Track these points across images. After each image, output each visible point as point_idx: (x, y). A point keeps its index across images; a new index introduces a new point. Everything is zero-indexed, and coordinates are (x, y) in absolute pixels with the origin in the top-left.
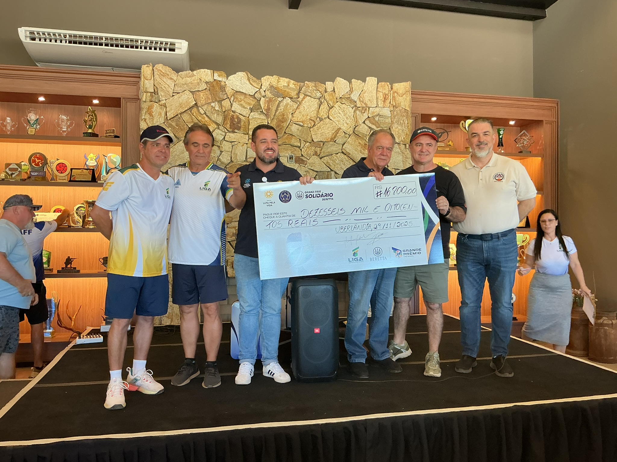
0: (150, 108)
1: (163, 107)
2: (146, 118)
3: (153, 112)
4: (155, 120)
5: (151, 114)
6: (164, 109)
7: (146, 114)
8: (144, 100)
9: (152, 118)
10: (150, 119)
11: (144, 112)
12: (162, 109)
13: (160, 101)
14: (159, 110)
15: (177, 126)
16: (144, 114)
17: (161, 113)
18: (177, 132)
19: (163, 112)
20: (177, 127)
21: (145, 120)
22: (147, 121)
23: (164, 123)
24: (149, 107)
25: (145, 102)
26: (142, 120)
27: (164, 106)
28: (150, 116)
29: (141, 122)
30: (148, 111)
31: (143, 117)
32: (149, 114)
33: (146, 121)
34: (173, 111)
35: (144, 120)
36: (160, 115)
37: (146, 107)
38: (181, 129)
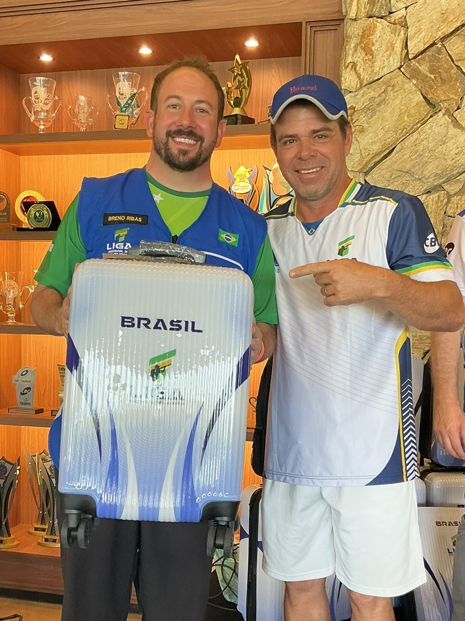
0: (366, 34)
1: (398, 26)
2: (356, 60)
3: (373, 45)
4: (378, 64)
5: (368, 51)
6: (402, 33)
7: (356, 50)
8: (352, 14)
9: (369, 60)
10: (365, 63)
11: (353, 45)
12: (397, 34)
13: (391, 13)
14: (388, 36)
15: (431, 74)
16: (351, 52)
17: (392, 44)
18: (431, 87)
19: (398, 41)
20: (432, 76)
21: (354, 65)
22: (358, 68)
23: (399, 68)
24: (364, 31)
25: (355, 20)
26: (346, 68)
27: (400, 23)
28: (366, 55)
29: (344, 72)
30: (361, 42)
31: (349, 60)
32: (364, 49)
33: (355, 70)
34: (423, 34)
35: (350, 66)
36: (390, 49)
37: (356, 33)
38: (441, 79)
